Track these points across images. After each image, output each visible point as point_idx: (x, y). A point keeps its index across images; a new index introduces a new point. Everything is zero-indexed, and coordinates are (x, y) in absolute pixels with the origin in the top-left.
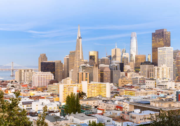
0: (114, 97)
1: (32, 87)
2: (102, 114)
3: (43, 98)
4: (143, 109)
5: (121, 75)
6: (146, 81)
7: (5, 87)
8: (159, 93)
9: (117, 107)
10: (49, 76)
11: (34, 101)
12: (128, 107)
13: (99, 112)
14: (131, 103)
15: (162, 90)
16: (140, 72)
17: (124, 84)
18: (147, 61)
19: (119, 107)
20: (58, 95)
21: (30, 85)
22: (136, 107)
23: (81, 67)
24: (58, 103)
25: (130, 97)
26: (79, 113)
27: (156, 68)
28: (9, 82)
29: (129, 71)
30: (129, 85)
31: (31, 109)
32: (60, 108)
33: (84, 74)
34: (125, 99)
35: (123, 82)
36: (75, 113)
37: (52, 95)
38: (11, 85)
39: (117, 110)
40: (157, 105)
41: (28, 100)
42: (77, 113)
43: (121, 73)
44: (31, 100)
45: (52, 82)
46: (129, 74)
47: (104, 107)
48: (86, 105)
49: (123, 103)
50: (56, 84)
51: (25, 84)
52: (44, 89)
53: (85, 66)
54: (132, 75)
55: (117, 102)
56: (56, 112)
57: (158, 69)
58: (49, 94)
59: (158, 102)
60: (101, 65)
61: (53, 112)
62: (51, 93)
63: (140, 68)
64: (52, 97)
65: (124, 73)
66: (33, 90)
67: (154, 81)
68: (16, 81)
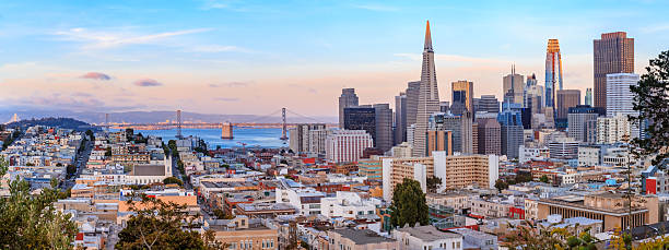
0: (507, 188)
1: (326, 164)
2: (476, 228)
3: (348, 189)
4: (567, 214)
5: (525, 137)
6: (580, 149)
7: (269, 163)
8: (608, 176)
9: (512, 210)
10: (363, 138)
11: (328, 196)
12: (536, 210)
13: (470, 222)
14: (542, 200)
15: (612, 171)
16: (567, 130)
17: (533, 157)
18: (583, 103)
19: (516, 211)
20: (381, 184)
21: (321, 158)
22: (553, 211)
23: (433, 119)
24: (379, 202)
25: (541, 188)
26: (422, 225)
27: (602, 119)
28: (276, 153)
29: (542, 126)
30: (541, 158)
31: (320, 212)
32: (382, 213)
33: (441, 133)
34: (531, 191)
35: (528, 153)
36: (412, 225)
37: (367, 183)
38: (280, 157)
39: (512, 217)
40: (599, 204)
41: (313, 193)
42: (418, 224)
43: (525, 131)
44: (319, 193)
45: (367, 154)
46: (541, 134)
47: (484, 212)
48: (441, 207)
49: (526, 201)
50: (376, 157)
51: (309, 156)
52: (351, 169)
53: (442, 116)
54: (548, 138)
55: (511, 199)
56: (372, 222)
57: (606, 123)
58: (361, 180)
59: (602, 197)
60: (481, 114)
61: (364, 221)
62: (366, 178)
63: (566, 120)
64: (366, 188)
65: (531, 131)
66: (328, 171)
67: (597, 150)
68: (290, 151)
